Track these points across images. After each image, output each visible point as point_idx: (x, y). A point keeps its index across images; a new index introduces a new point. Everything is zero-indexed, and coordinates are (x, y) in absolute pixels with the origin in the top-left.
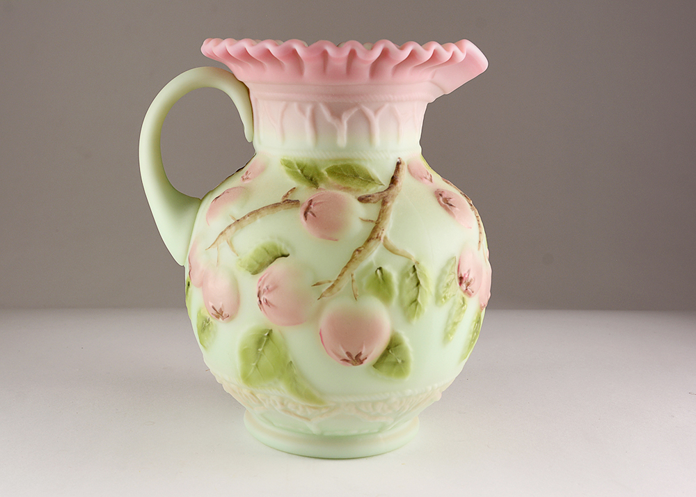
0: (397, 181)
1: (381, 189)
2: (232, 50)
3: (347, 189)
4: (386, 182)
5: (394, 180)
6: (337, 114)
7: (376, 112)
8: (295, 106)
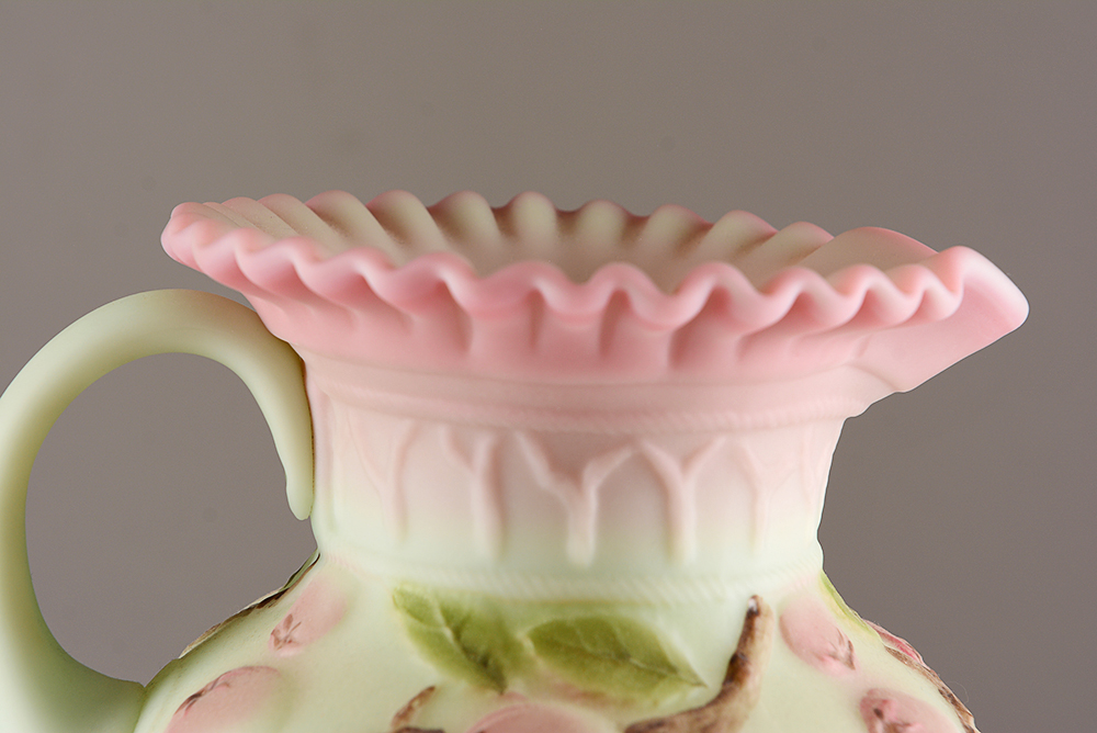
0: (746, 673)
1: (695, 697)
2: (251, 266)
3: (593, 698)
4: (711, 675)
5: (736, 669)
6: (568, 466)
7: (686, 461)
8: (441, 434)
